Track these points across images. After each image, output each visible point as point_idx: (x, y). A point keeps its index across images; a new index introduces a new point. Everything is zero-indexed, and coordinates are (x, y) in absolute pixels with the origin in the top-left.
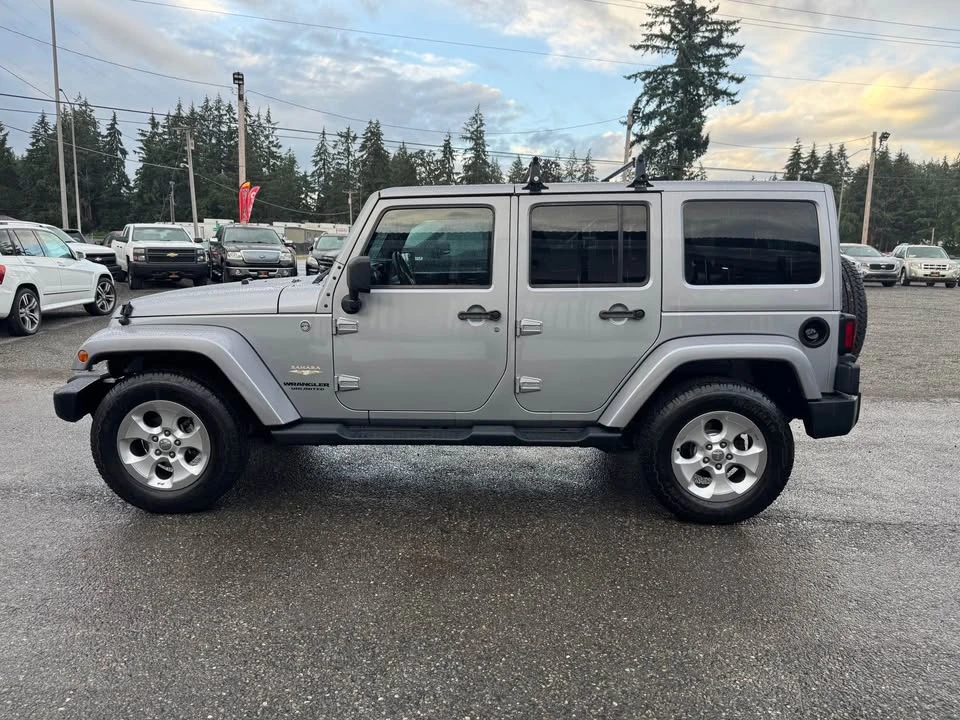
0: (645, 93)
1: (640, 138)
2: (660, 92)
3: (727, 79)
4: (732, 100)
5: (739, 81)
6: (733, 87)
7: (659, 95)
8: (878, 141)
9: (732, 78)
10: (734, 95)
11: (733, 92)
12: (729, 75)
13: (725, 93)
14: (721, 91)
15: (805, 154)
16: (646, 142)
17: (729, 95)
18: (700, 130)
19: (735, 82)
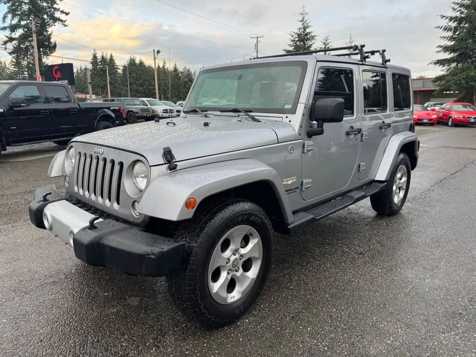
0: (9, 12)
1: (11, 39)
2: (20, 13)
3: (59, 12)
4: (64, 24)
5: (67, 14)
6: (63, 17)
7: (18, 15)
8: (156, 53)
9: (62, 12)
10: (65, 21)
11: (64, 19)
12: (61, 10)
13: (59, 19)
14: (56, 18)
15: (99, 56)
16: (15, 42)
17: (61, 21)
18: (50, 38)
19: (64, 14)
